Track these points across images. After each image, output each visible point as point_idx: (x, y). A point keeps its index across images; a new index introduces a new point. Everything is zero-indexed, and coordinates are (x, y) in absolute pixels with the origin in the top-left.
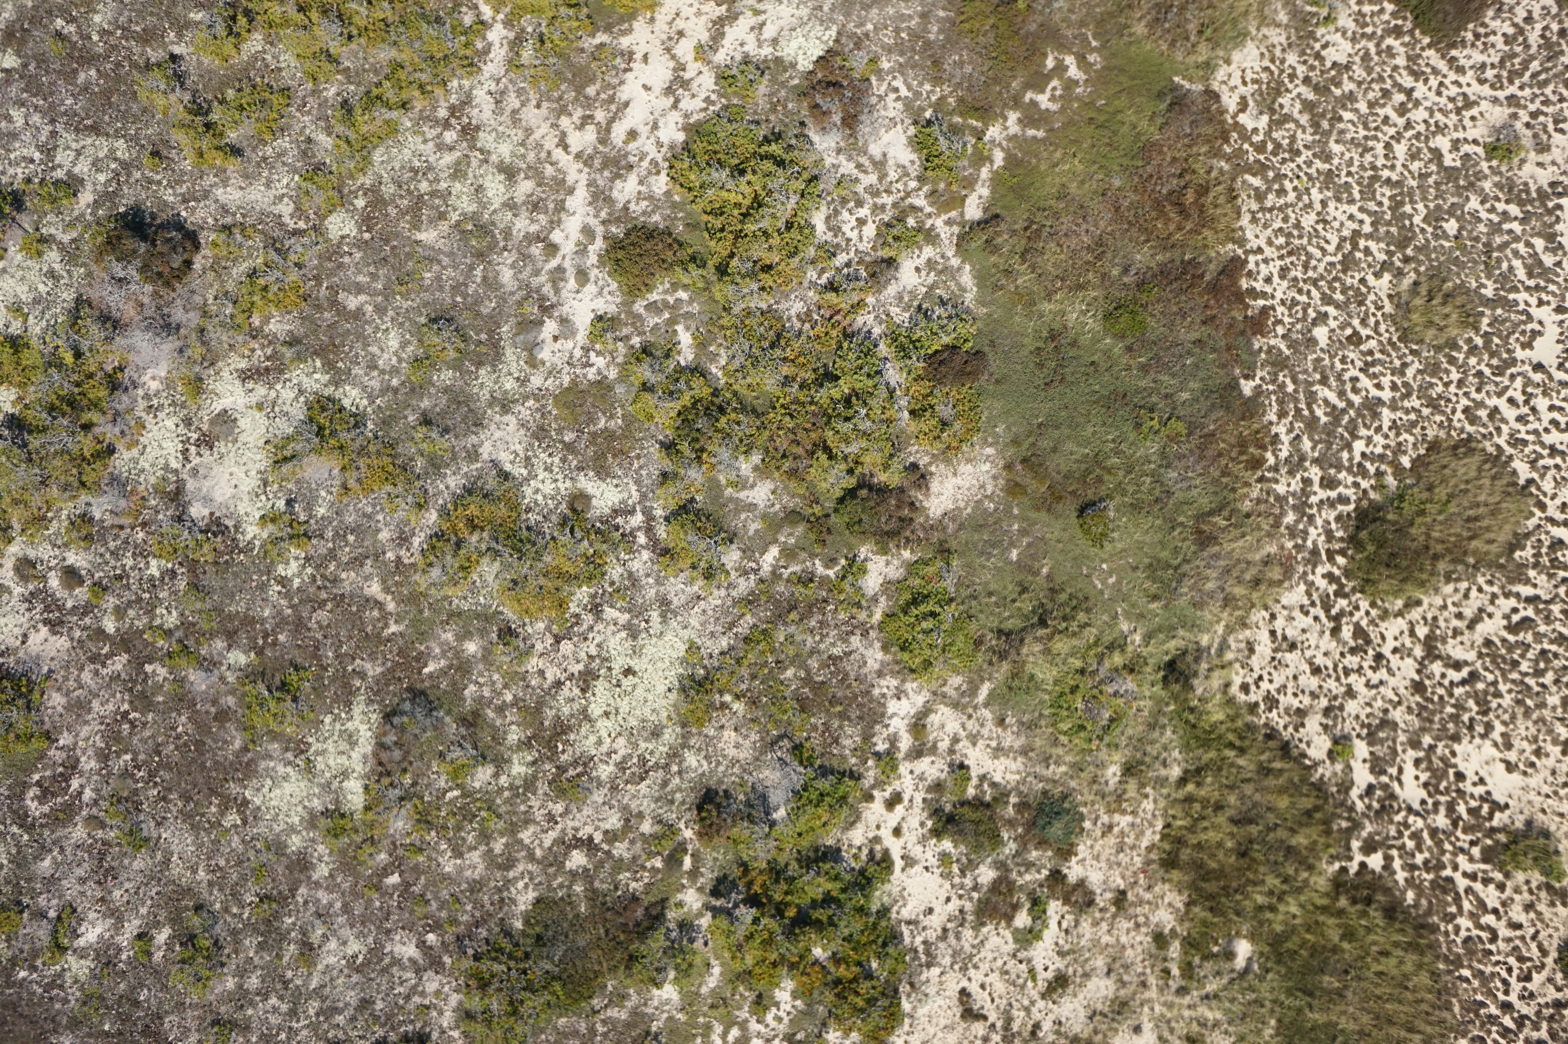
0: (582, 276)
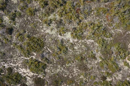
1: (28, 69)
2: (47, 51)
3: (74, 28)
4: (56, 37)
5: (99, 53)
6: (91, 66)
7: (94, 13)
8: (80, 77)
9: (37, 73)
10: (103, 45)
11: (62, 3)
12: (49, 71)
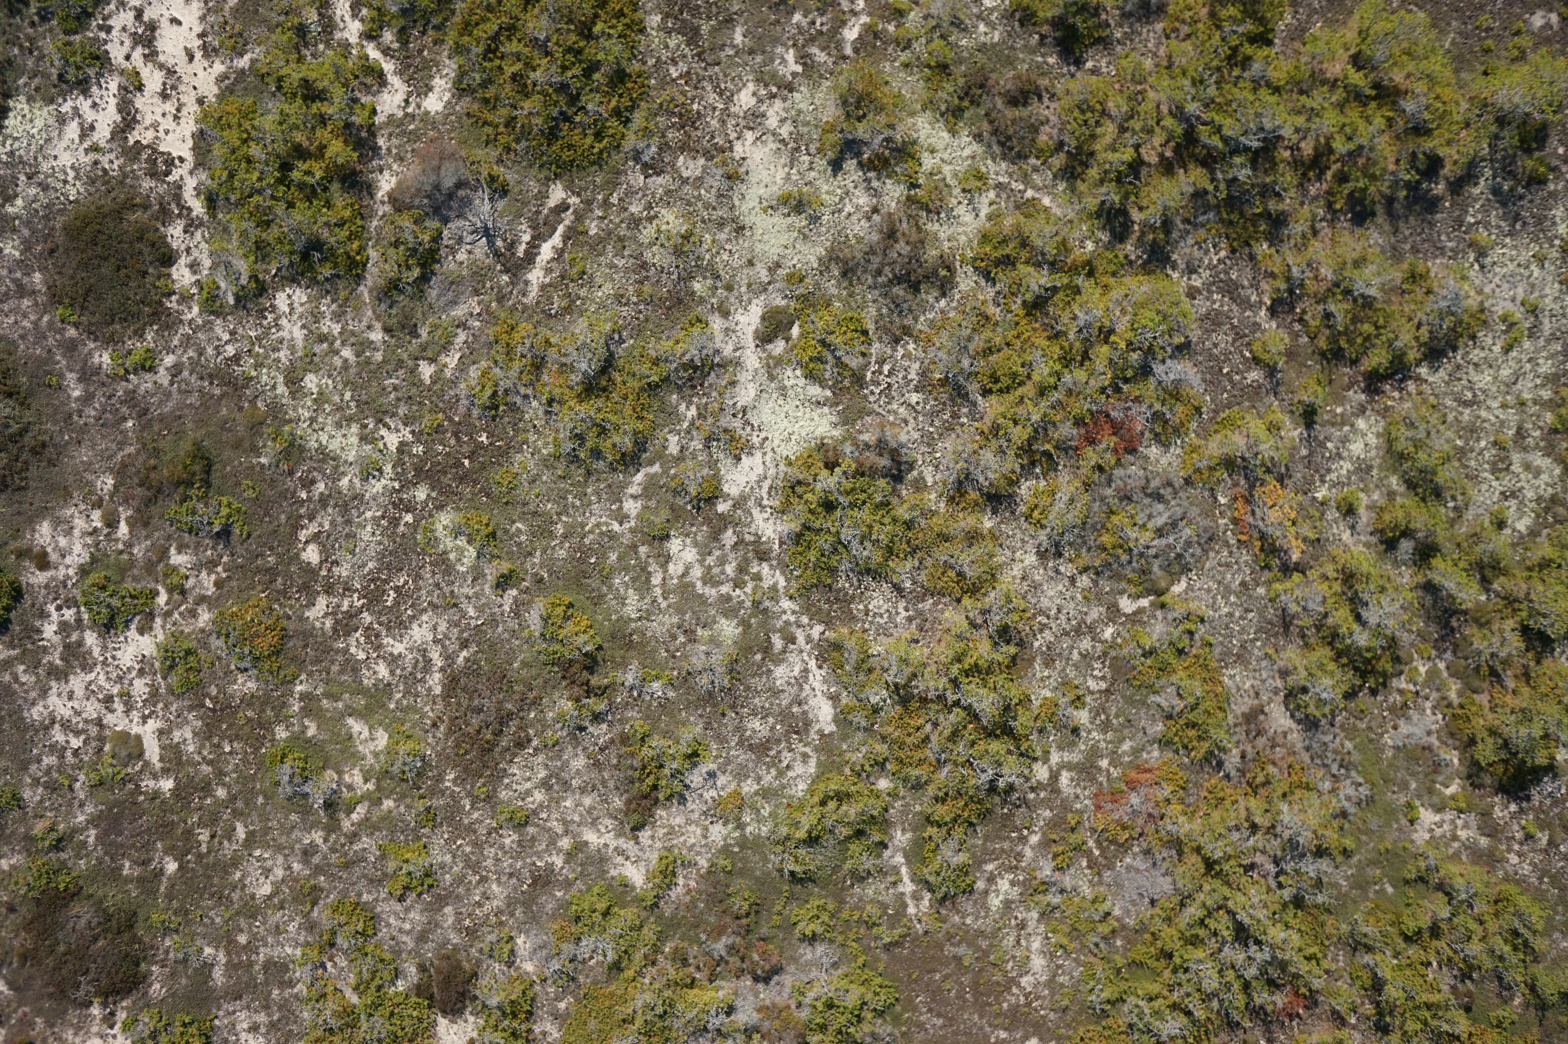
1: (219, 68)
2: (526, 238)
3: (894, 454)
4: (729, 288)
5: (718, 832)
6: (539, 796)
7: (1135, 618)
8: (356, 726)
9: (211, 202)
10: (812, 841)
11: (1136, 216)
12: (299, 334)
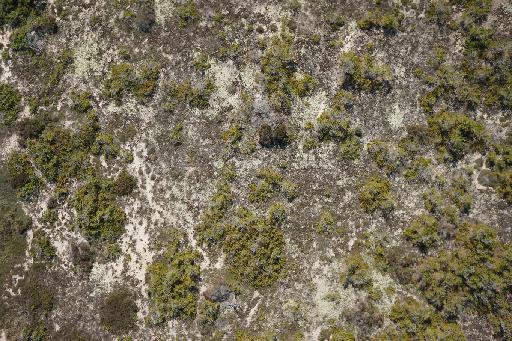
0: (141, 173)
1: (153, 254)
2: (246, 307)
4: (310, 324)
9: (149, 294)
12: (175, 334)
